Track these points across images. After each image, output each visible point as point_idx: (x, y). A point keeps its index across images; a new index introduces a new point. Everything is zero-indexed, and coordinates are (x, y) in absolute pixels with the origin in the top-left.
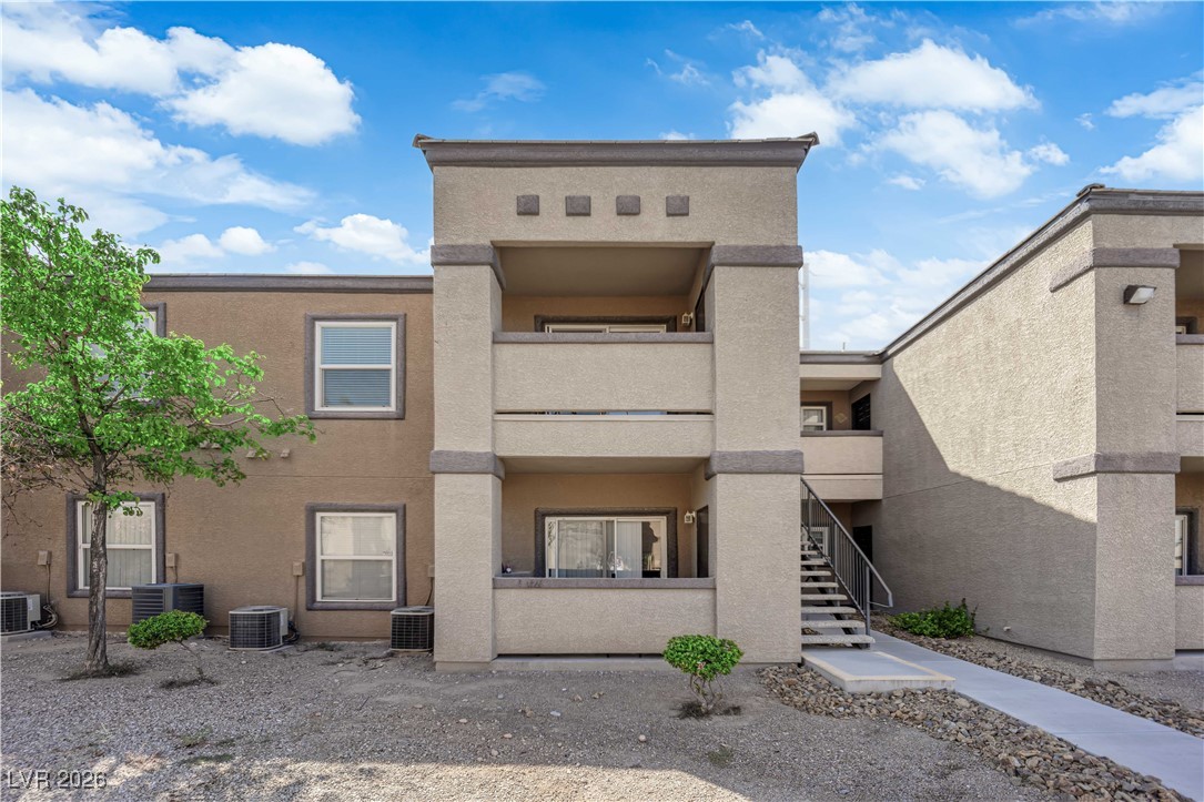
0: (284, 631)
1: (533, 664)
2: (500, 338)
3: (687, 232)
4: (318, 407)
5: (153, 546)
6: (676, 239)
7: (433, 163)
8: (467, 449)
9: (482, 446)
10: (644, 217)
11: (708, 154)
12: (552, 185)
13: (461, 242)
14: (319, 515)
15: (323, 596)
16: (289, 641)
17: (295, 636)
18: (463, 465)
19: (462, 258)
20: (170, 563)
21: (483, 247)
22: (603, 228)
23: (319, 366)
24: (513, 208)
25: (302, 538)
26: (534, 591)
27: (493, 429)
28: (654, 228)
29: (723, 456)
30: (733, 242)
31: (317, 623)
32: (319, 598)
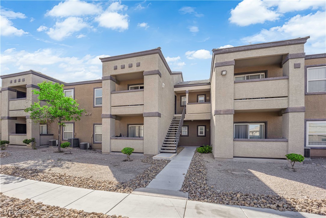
0: (88, 147)
1: (116, 153)
2: (112, 93)
3: (140, 69)
4: (95, 105)
5: (73, 132)
6: (138, 71)
7: (102, 62)
8: (106, 114)
9: (109, 113)
10: (133, 67)
11: (142, 54)
12: (119, 63)
13: (106, 76)
14: (95, 125)
15: (96, 141)
16: (89, 149)
17: (91, 148)
18: (106, 116)
19: (106, 79)
20: (75, 135)
21: (109, 76)
22: (127, 70)
23: (95, 97)
24: (113, 68)
25: (93, 130)
26: (116, 140)
27: (111, 110)
28: (135, 69)
29: (145, 113)
30: (147, 71)
31: (95, 146)
32: (95, 141)
